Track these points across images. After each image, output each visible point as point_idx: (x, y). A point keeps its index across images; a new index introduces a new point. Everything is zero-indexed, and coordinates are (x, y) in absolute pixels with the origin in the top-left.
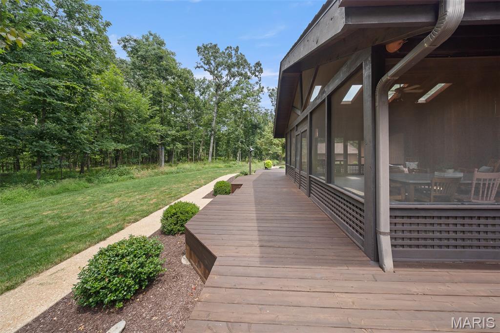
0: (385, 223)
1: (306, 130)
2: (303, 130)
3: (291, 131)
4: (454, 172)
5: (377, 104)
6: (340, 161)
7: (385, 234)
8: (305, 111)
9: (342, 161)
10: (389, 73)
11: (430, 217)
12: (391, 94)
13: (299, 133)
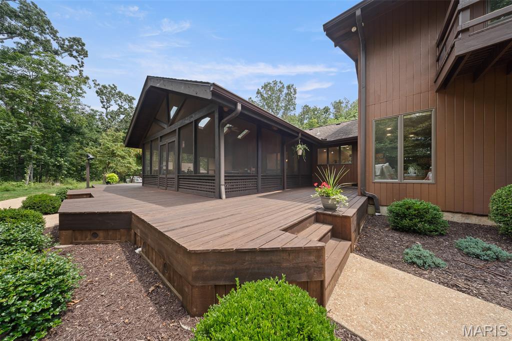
0: (223, 182)
1: (174, 141)
2: (171, 141)
3: (151, 141)
7: (223, 185)
8: (173, 126)
12: (225, 129)
13: (166, 143)
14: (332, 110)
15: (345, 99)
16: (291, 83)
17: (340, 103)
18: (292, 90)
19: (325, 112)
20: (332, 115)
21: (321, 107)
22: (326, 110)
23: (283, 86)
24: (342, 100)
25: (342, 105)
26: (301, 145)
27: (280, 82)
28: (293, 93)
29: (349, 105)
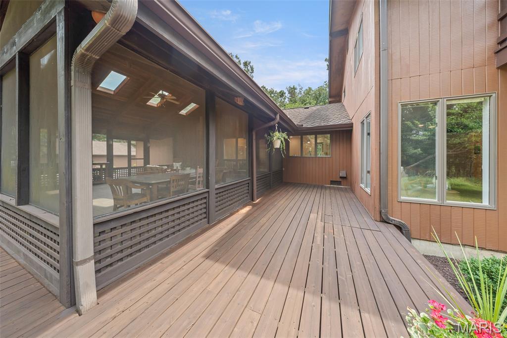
4: (190, 169)
5: (72, 83)
6: (101, 165)
7: (85, 261)
9: (103, 164)
10: (83, 43)
11: (152, 216)
14: (287, 95)
15: (299, 85)
16: (249, 60)
17: (294, 88)
18: (249, 68)
19: (280, 96)
20: (287, 99)
21: (278, 90)
22: (282, 94)
23: (239, 61)
24: (297, 86)
25: (296, 91)
26: (279, 132)
27: (236, 57)
28: (250, 71)
29: (302, 92)
